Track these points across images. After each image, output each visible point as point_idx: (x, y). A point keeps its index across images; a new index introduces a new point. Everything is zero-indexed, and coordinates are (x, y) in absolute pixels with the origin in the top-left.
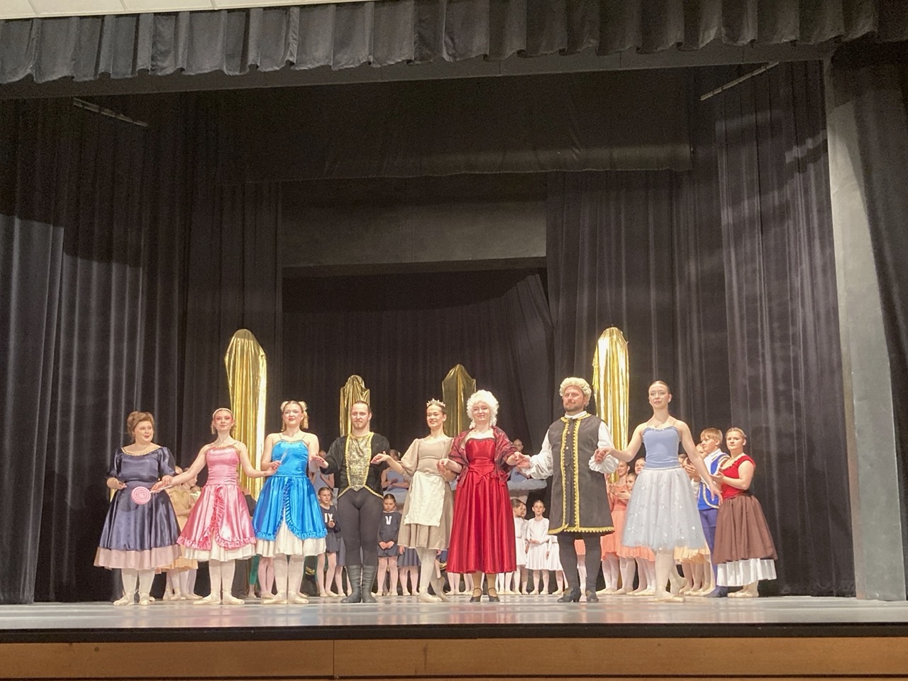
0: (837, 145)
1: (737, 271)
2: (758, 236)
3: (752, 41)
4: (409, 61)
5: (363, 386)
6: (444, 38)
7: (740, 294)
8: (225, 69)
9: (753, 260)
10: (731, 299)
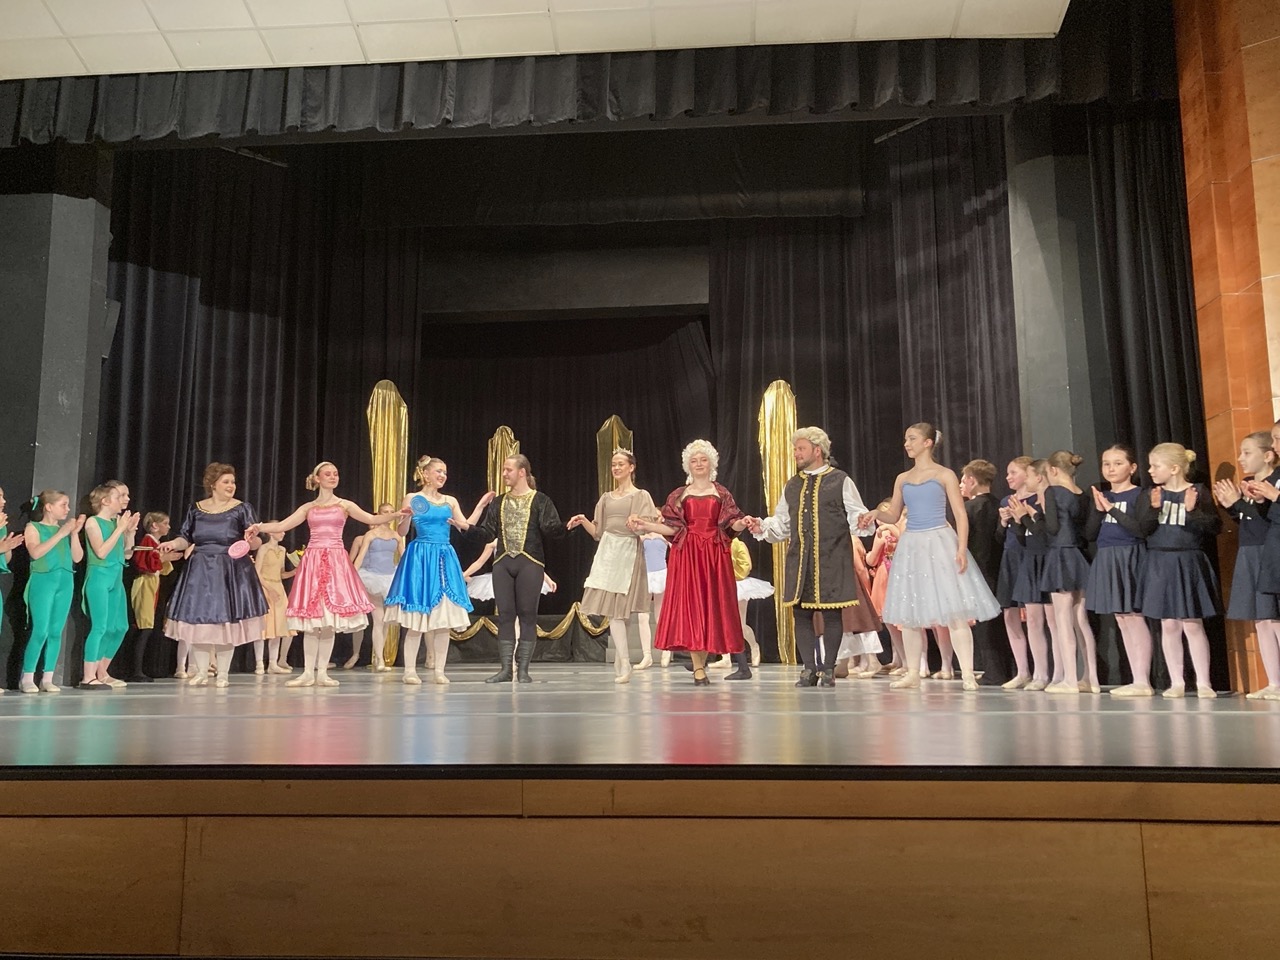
0: (1019, 205)
1: (912, 324)
2: (934, 289)
3: (930, 102)
4: (571, 120)
5: (513, 437)
6: (609, 96)
7: (914, 351)
8: (378, 128)
9: (929, 315)
10: (906, 356)
